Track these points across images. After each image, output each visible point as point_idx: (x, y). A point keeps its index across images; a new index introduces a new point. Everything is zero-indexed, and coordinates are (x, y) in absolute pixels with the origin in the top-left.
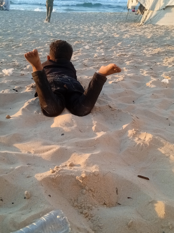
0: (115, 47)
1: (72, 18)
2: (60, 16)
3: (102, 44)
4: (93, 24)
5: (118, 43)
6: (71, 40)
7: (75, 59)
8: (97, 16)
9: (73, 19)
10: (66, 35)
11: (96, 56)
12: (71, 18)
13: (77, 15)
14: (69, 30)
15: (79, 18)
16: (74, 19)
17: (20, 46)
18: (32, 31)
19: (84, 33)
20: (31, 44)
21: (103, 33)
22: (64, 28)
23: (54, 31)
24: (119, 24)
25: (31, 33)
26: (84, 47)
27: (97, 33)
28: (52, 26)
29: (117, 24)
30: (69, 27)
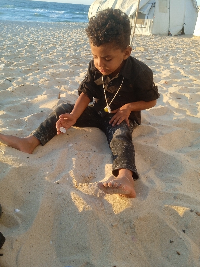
0: (82, 49)
3: (72, 46)
5: (84, 46)
6: (46, 43)
7: (52, 58)
10: (41, 40)
11: (68, 55)
14: (43, 36)
17: (5, 49)
18: (12, 37)
19: (56, 38)
20: (13, 47)
21: (71, 39)
22: (38, 35)
23: (30, 37)
24: (83, 32)
25: (11, 38)
26: (57, 49)
27: (66, 38)
28: (28, 33)
29: (81, 31)
30: (42, 34)
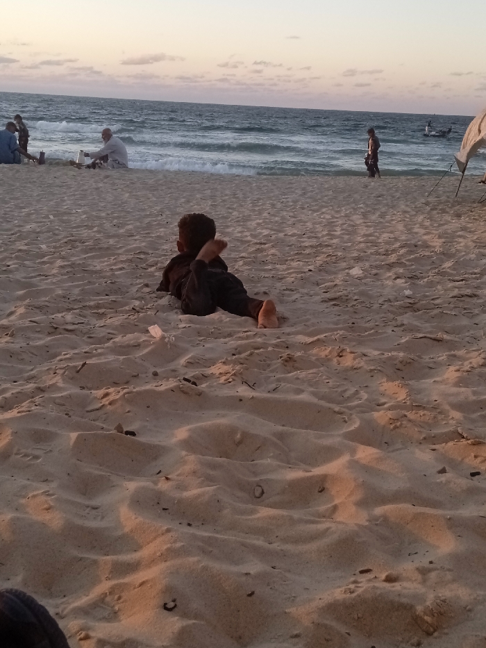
1: (299, 192)
9: (301, 195)
12: (296, 191)
15: (317, 191)
16: (304, 194)
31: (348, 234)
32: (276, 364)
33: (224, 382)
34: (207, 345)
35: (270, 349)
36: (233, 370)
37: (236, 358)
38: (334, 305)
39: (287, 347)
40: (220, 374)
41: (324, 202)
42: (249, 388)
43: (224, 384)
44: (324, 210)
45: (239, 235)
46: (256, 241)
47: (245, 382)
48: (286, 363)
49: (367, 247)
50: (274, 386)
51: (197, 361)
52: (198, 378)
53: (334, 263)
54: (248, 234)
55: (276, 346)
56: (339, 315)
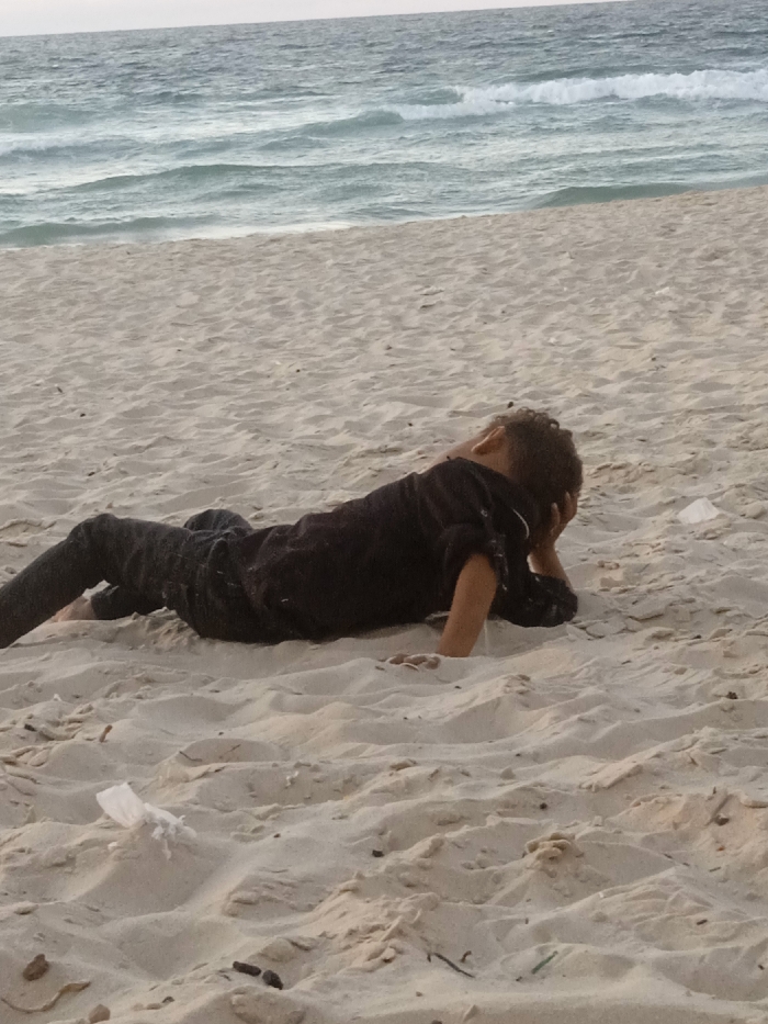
1: (471, 269)
2: (358, 264)
4: (663, 298)
8: (679, 231)
9: (477, 279)
12: (460, 268)
13: (504, 242)
15: (524, 260)
16: (485, 271)
31: (646, 390)
32: (519, 873)
33: (369, 965)
34: (289, 831)
35: (492, 821)
36: (391, 916)
37: (389, 870)
38: (658, 637)
39: (543, 807)
40: (352, 933)
41: (550, 292)
42: (453, 975)
43: (371, 971)
44: (554, 317)
45: (312, 430)
46: (365, 445)
47: (436, 955)
48: (551, 868)
49: (715, 425)
50: (530, 956)
51: (265, 893)
52: (281, 958)
53: (623, 491)
54: (338, 423)
55: (508, 806)
56: (681, 672)
